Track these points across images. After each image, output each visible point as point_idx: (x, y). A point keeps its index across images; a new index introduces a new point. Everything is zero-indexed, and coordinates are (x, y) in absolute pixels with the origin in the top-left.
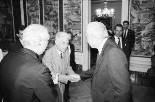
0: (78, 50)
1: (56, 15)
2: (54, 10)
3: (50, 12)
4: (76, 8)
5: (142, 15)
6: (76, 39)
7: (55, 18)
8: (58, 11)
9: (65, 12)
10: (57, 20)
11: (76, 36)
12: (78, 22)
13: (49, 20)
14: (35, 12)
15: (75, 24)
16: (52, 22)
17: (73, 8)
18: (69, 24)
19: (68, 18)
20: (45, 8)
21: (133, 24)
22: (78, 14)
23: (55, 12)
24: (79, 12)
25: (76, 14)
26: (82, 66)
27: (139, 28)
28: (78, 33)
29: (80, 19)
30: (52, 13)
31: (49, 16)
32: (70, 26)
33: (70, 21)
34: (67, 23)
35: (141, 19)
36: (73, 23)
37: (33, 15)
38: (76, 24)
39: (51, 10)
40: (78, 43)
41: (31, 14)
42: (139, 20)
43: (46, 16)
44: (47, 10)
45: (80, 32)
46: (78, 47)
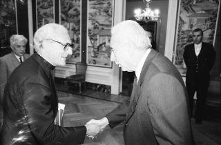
0: (106, 64)
1: (78, 15)
2: (74, 8)
3: (69, 10)
4: (105, 5)
5: (195, 19)
6: (104, 49)
7: (75, 18)
8: (80, 9)
9: (89, 10)
10: (79, 21)
11: (103, 46)
12: (107, 26)
13: (67, 21)
14: (49, 10)
15: (103, 29)
16: (71, 24)
17: (102, 6)
18: (95, 28)
19: (93, 20)
20: (62, 4)
21: (183, 32)
22: (108, 15)
23: (76, 10)
24: (110, 12)
25: (105, 14)
26: (110, 87)
27: (191, 37)
28: (107, 41)
29: (111, 22)
30: (71, 12)
31: (67, 15)
32: (96, 31)
33: (96, 24)
34: (93, 26)
35: (194, 24)
36: (101, 27)
37: (45, 14)
38: (105, 28)
39: (70, 8)
40: (106, 55)
41: (42, 12)
42: (191, 26)
43: (63, 16)
44: (65, 7)
45: (109, 40)
46: (106, 61)
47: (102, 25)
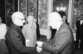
0: (45, 28)
2: (34, 7)
3: (32, 8)
4: (45, 6)
5: (79, 11)
6: (44, 22)
7: (34, 11)
8: (36, 8)
9: (39, 8)
10: (35, 12)
11: (44, 21)
12: (46, 14)
13: (31, 12)
14: (25, 8)
15: (44, 15)
16: (33, 13)
17: (44, 6)
18: (41, 14)
19: (41, 12)
20: (30, 6)
21: (74, 16)
22: (46, 10)
23: (34, 8)
25: (45, 9)
26: (46, 36)
27: (77, 17)
28: (45, 19)
29: (47, 12)
30: (33, 9)
31: (31, 10)
32: (42, 16)
33: (42, 13)
36: (43, 14)
37: (24, 10)
38: (45, 15)
39: (33, 7)
40: (45, 24)
41: (23, 9)
42: (78, 14)
43: (30, 10)
44: (31, 7)
45: (47, 19)
46: (45, 26)
47: (44, 13)
